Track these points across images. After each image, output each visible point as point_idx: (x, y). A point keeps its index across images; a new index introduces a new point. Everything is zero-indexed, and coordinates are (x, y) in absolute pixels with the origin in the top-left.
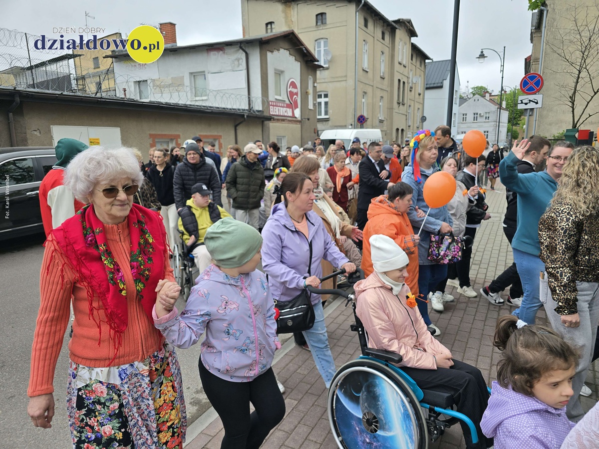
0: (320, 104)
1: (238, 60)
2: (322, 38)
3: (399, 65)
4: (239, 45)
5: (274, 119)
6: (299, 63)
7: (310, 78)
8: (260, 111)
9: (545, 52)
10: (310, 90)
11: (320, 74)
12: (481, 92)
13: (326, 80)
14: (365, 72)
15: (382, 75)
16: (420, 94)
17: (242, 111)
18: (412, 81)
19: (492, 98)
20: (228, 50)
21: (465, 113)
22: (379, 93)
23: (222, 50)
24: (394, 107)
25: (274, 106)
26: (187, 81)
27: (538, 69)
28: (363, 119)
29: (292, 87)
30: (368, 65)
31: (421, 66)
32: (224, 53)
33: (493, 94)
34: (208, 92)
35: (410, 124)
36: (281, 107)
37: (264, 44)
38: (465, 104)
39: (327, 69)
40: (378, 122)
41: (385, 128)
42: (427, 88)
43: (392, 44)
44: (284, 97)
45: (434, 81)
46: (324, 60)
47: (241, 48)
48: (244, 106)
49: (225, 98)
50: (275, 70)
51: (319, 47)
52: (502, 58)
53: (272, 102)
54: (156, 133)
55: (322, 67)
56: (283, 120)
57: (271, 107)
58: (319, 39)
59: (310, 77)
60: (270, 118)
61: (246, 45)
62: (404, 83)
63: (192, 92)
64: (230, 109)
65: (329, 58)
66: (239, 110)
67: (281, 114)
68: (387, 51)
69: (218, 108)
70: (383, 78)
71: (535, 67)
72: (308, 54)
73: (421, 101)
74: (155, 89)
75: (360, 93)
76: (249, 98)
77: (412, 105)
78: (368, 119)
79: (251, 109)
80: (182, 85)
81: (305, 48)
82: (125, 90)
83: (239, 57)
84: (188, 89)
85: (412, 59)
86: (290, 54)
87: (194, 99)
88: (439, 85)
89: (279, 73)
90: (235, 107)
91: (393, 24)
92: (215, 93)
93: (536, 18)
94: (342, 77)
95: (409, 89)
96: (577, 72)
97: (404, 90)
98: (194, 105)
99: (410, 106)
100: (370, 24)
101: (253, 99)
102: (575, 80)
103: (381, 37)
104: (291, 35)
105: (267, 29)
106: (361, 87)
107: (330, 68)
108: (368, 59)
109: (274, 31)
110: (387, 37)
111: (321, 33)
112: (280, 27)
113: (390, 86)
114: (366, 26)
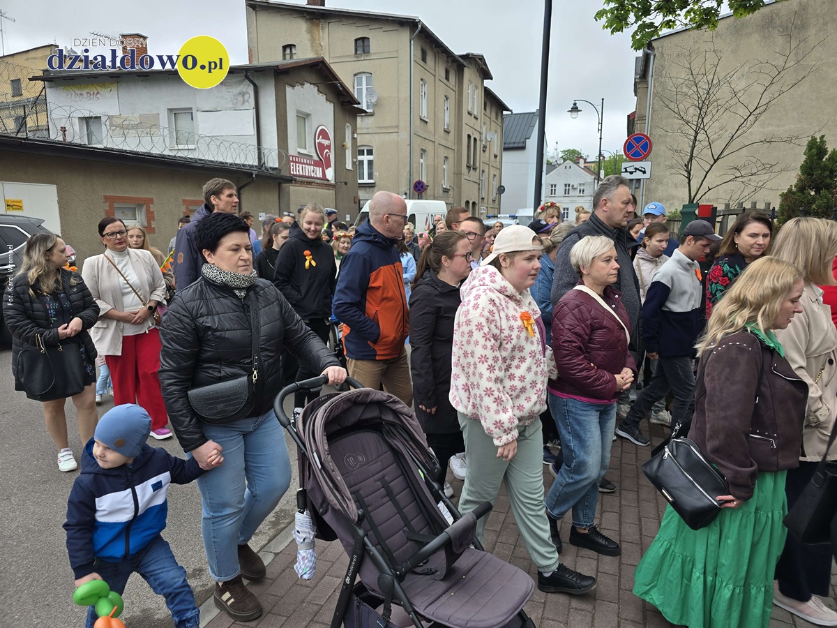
0: (362, 162)
1: (243, 94)
2: (364, 73)
3: (469, 116)
4: (244, 73)
5: (296, 181)
6: (332, 104)
7: (348, 126)
8: (276, 168)
9: (652, 108)
10: (348, 143)
11: (362, 122)
12: (573, 156)
13: (370, 131)
14: (423, 123)
15: (446, 127)
16: (496, 156)
17: (248, 168)
18: (486, 138)
19: (586, 165)
20: (228, 79)
21: (554, 183)
22: (442, 152)
24: (463, 173)
25: (296, 162)
26: (164, 120)
27: (645, 129)
28: (422, 187)
29: (322, 138)
30: (428, 113)
31: (497, 119)
33: (588, 160)
34: (196, 137)
35: (484, 196)
36: (306, 164)
37: (283, 75)
38: (554, 171)
39: (372, 115)
40: (441, 191)
41: (451, 200)
42: (506, 149)
43: (459, 87)
44: (310, 150)
45: (515, 139)
46: (367, 102)
47: (247, 77)
48: (252, 160)
49: (222, 149)
50: (298, 112)
51: (360, 84)
52: (600, 113)
53: (293, 156)
54: (115, 195)
55: (364, 112)
56: (310, 183)
57: (292, 164)
58: (360, 73)
59: (348, 124)
60: (291, 180)
61: (254, 73)
62: (475, 139)
63: (171, 138)
64: (231, 164)
65: (373, 100)
66: (244, 165)
67: (307, 174)
68: (452, 95)
69: (212, 162)
70: (447, 132)
71: (640, 127)
72: (344, 93)
73: (498, 165)
74: (113, 130)
75: (417, 152)
76: (259, 149)
77: (486, 170)
78: (428, 186)
79: (262, 166)
80: (156, 126)
81: (340, 83)
82: (64, 130)
83: (244, 90)
84: (166, 132)
85: (485, 109)
86: (318, 91)
87: (177, 148)
88: (521, 145)
89: (303, 117)
90: (237, 162)
91: (460, 59)
92: (208, 140)
93: (641, 63)
94: (392, 127)
95: (482, 148)
96: (693, 133)
97: (475, 149)
98: (175, 156)
99: (483, 171)
100: (430, 58)
101: (266, 152)
102: (691, 143)
103: (444, 77)
104: (320, 64)
105: (284, 55)
106: (419, 143)
107: (376, 114)
108: (427, 105)
109: (295, 57)
110: (452, 77)
111: (363, 65)
112: (304, 53)
113: (458, 144)
114: (424, 59)
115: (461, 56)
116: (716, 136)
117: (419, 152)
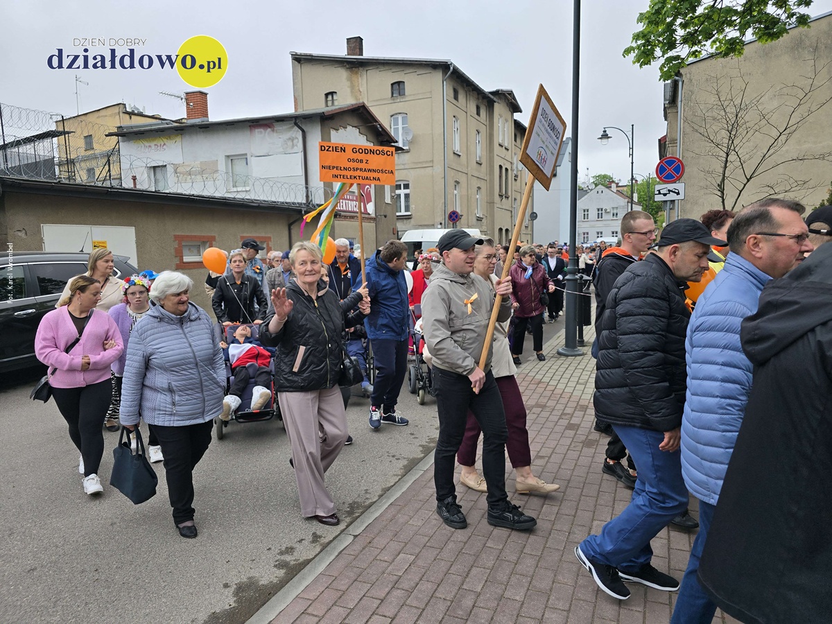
0: (399, 196)
1: (292, 139)
2: (400, 113)
3: (500, 148)
4: (294, 121)
9: (683, 132)
11: (398, 158)
12: (605, 182)
13: (407, 167)
14: (456, 156)
15: (478, 159)
17: (297, 205)
18: (517, 168)
20: (278, 126)
21: (586, 208)
22: (476, 183)
23: (270, 127)
24: (495, 201)
26: (222, 165)
27: (676, 152)
28: (456, 217)
30: (461, 147)
32: (273, 131)
33: (620, 184)
34: (252, 179)
36: (349, 200)
37: (327, 120)
38: (586, 197)
39: (408, 151)
40: (475, 220)
41: (484, 228)
43: (489, 121)
46: (403, 140)
47: (296, 124)
48: (301, 199)
49: (275, 189)
51: (396, 123)
52: (631, 139)
54: (183, 234)
55: (401, 149)
56: (352, 217)
58: (396, 114)
61: (303, 120)
62: (507, 169)
63: (228, 181)
64: (283, 203)
65: (409, 138)
66: (293, 203)
67: (350, 209)
68: (483, 129)
69: (266, 201)
70: (479, 164)
71: (672, 150)
72: (383, 133)
74: (178, 176)
75: (451, 183)
76: (307, 188)
77: (518, 198)
78: (462, 216)
79: (309, 203)
80: (215, 171)
81: (379, 125)
82: (134, 178)
83: (293, 136)
84: (224, 176)
85: (515, 140)
86: (360, 132)
87: (234, 190)
90: (288, 200)
91: (490, 95)
92: (263, 182)
93: (669, 89)
94: (426, 162)
95: (513, 177)
96: (725, 155)
97: (507, 178)
98: (234, 198)
99: (515, 199)
100: (461, 96)
101: (313, 190)
102: (723, 165)
103: (475, 112)
104: (361, 109)
105: (327, 101)
106: (453, 175)
107: (412, 151)
108: (460, 140)
109: (336, 103)
110: (483, 112)
111: (399, 106)
112: (345, 100)
113: (490, 175)
114: (456, 98)
115: (491, 93)
116: (747, 156)
117: (453, 184)
